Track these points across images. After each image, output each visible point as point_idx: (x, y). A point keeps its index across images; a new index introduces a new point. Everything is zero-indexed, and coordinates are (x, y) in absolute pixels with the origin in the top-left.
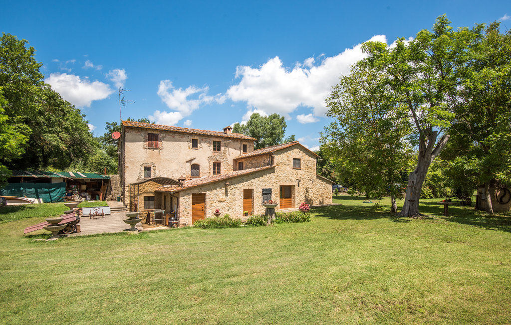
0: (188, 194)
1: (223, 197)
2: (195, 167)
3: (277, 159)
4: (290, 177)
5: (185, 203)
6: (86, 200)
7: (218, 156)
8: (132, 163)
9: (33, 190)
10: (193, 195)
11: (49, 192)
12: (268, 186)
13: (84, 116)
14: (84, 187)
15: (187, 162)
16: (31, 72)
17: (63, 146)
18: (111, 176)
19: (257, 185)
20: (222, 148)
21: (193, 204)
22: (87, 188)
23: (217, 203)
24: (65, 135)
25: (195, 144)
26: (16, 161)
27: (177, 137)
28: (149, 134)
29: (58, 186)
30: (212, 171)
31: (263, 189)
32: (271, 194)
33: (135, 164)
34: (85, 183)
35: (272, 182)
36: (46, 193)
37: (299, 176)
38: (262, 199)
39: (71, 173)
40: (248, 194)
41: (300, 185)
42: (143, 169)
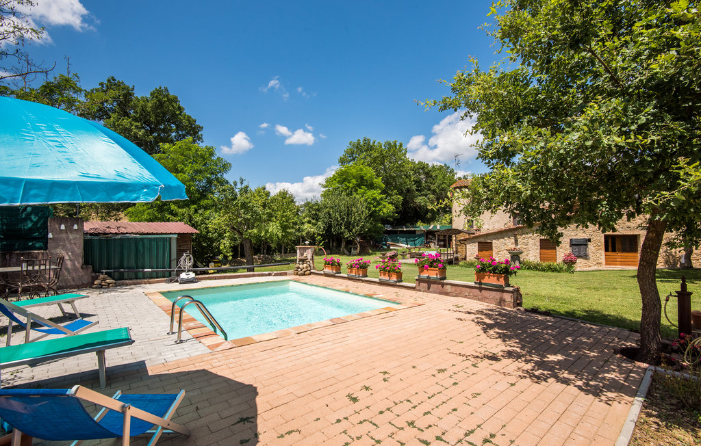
0: (474, 242)
5: (472, 249)
9: (404, 239)
10: (479, 242)
11: (414, 241)
12: (581, 236)
21: (479, 250)
23: (505, 251)
24: (431, 196)
29: (420, 236)
31: (571, 240)
32: (586, 245)
35: (591, 231)
36: (412, 241)
39: (432, 226)
40: (549, 244)
42: (466, 221)
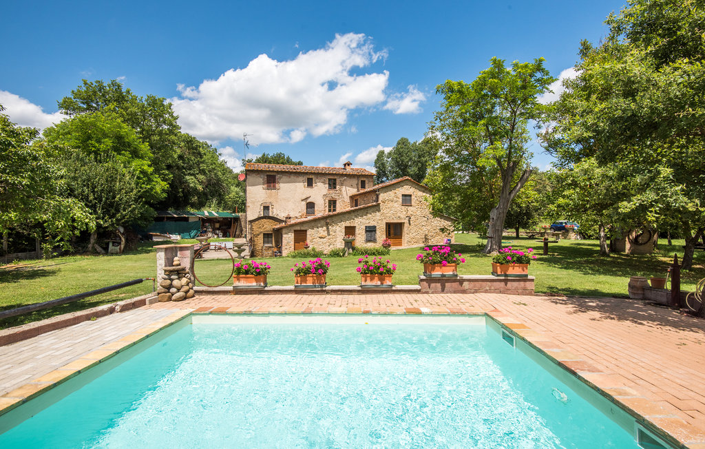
0: (291, 230)
1: (325, 234)
2: (311, 206)
3: (382, 196)
4: (399, 214)
5: (288, 239)
6: (218, 237)
7: (333, 194)
8: (253, 203)
10: (295, 231)
12: (372, 224)
13: (220, 154)
14: (217, 225)
15: (302, 200)
16: (171, 124)
17: (200, 188)
18: (240, 214)
19: (360, 223)
20: (338, 187)
21: (295, 239)
22: (220, 226)
23: (318, 239)
24: (201, 177)
25: (310, 183)
26: (161, 203)
27: (292, 177)
28: (267, 176)
30: (327, 209)
31: (366, 227)
32: (375, 231)
33: (256, 203)
34: (219, 222)
35: (378, 220)
37: (410, 213)
38: (365, 236)
39: (206, 212)
40: (350, 231)
41: (411, 222)
42: (262, 208)
